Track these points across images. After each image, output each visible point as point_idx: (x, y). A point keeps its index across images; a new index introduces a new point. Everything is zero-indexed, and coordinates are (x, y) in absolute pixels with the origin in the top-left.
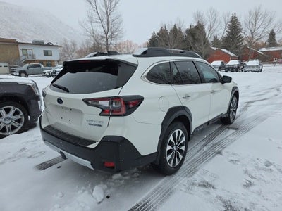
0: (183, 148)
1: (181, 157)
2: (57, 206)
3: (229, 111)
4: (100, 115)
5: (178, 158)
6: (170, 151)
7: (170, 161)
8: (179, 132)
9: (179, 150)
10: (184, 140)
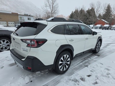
0: (69, 63)
1: (67, 67)
2: (9, 83)
3: (96, 48)
4: (27, 46)
5: (66, 67)
6: (61, 64)
7: (61, 68)
8: (66, 56)
9: (66, 64)
10: (69, 59)
